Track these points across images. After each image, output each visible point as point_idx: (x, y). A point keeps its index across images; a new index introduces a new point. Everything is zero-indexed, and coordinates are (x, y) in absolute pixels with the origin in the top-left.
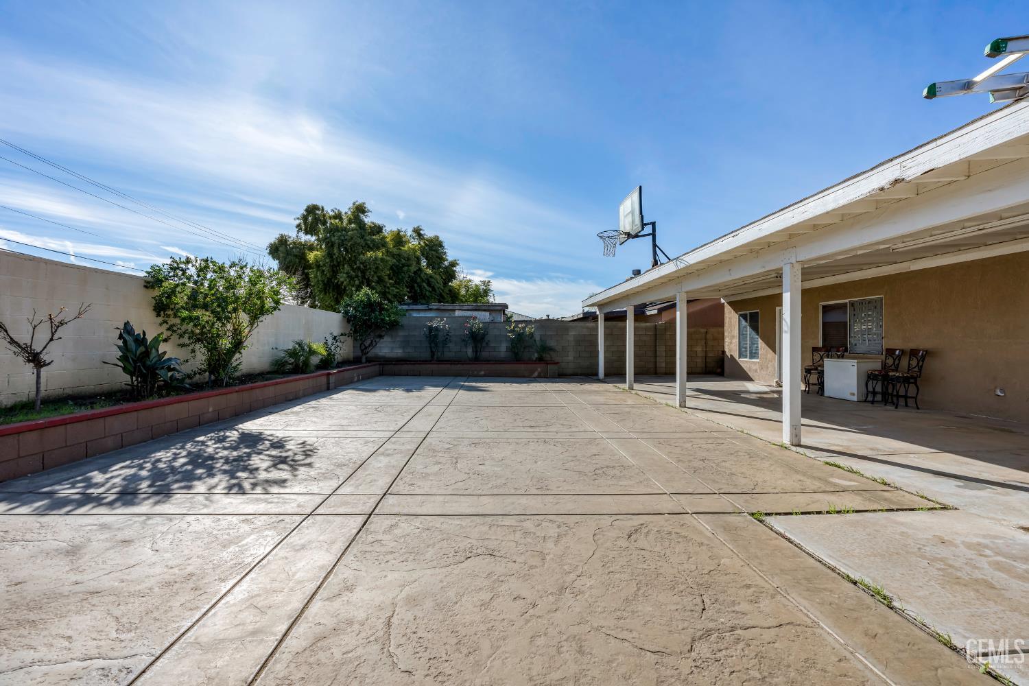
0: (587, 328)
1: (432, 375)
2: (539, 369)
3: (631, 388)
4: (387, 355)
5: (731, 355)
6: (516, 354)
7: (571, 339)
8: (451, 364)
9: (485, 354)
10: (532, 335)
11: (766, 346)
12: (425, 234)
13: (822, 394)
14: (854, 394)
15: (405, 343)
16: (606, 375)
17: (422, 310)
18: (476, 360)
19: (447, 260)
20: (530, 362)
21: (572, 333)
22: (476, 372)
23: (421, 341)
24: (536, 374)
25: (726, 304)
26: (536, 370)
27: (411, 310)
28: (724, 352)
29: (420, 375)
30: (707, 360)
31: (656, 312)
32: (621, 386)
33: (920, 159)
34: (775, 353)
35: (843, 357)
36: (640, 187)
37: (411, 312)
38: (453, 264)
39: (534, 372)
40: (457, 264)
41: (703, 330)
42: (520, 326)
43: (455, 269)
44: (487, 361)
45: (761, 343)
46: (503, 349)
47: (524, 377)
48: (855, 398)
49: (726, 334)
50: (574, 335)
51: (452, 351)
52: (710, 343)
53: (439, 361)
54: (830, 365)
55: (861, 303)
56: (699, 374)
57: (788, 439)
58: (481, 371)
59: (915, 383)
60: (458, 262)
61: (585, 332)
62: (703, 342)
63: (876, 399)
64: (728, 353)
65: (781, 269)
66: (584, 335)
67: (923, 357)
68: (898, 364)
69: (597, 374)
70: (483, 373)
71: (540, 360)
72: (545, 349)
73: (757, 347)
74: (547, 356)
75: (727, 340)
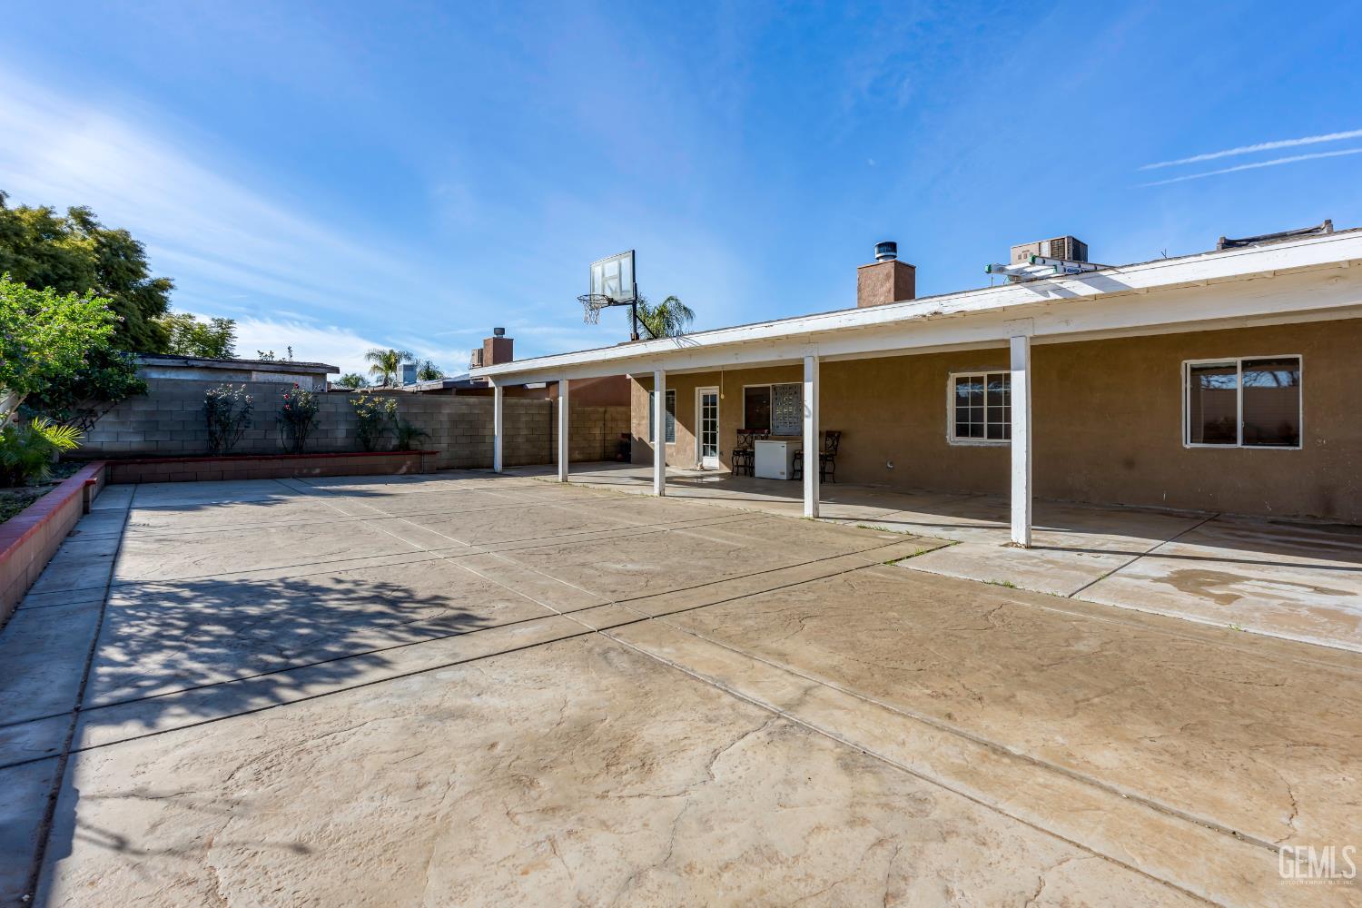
0: (467, 404)
1: (222, 479)
2: (409, 463)
3: (565, 480)
4: (106, 447)
5: (640, 439)
6: (366, 441)
7: (444, 419)
8: (260, 459)
9: (310, 442)
10: (392, 415)
11: (684, 428)
12: (99, 225)
13: (752, 474)
14: (784, 473)
15: (149, 425)
16: (505, 465)
17: (173, 367)
18: (297, 451)
19: (145, 276)
20: (385, 452)
21: (446, 411)
22: (305, 471)
23: (184, 422)
24: (404, 469)
25: (633, 380)
26: (405, 464)
27: (149, 366)
28: (629, 436)
29: (196, 480)
30: (606, 444)
31: (544, 385)
32: (550, 478)
33: (958, 302)
34: (693, 433)
35: (767, 438)
36: (634, 251)
37: (147, 370)
38: (163, 286)
39: (400, 468)
40: (171, 287)
41: (602, 409)
42: (376, 399)
43: (166, 294)
44: (317, 453)
45: (678, 426)
46: (340, 434)
47: (385, 474)
48: (785, 477)
49: (633, 414)
50: (449, 414)
51: (249, 439)
52: (609, 424)
53: (227, 455)
54: (760, 446)
55: (783, 387)
56: (598, 461)
57: (811, 513)
58: (316, 468)
59: (832, 460)
60: (172, 283)
61: (465, 410)
62: (601, 424)
63: (795, 477)
64: (635, 436)
65: (803, 360)
66: (464, 414)
67: (838, 438)
68: (837, 445)
69: (492, 466)
70: (318, 471)
71: (404, 449)
72: (410, 433)
73: (673, 429)
74: (414, 443)
75: (634, 422)
